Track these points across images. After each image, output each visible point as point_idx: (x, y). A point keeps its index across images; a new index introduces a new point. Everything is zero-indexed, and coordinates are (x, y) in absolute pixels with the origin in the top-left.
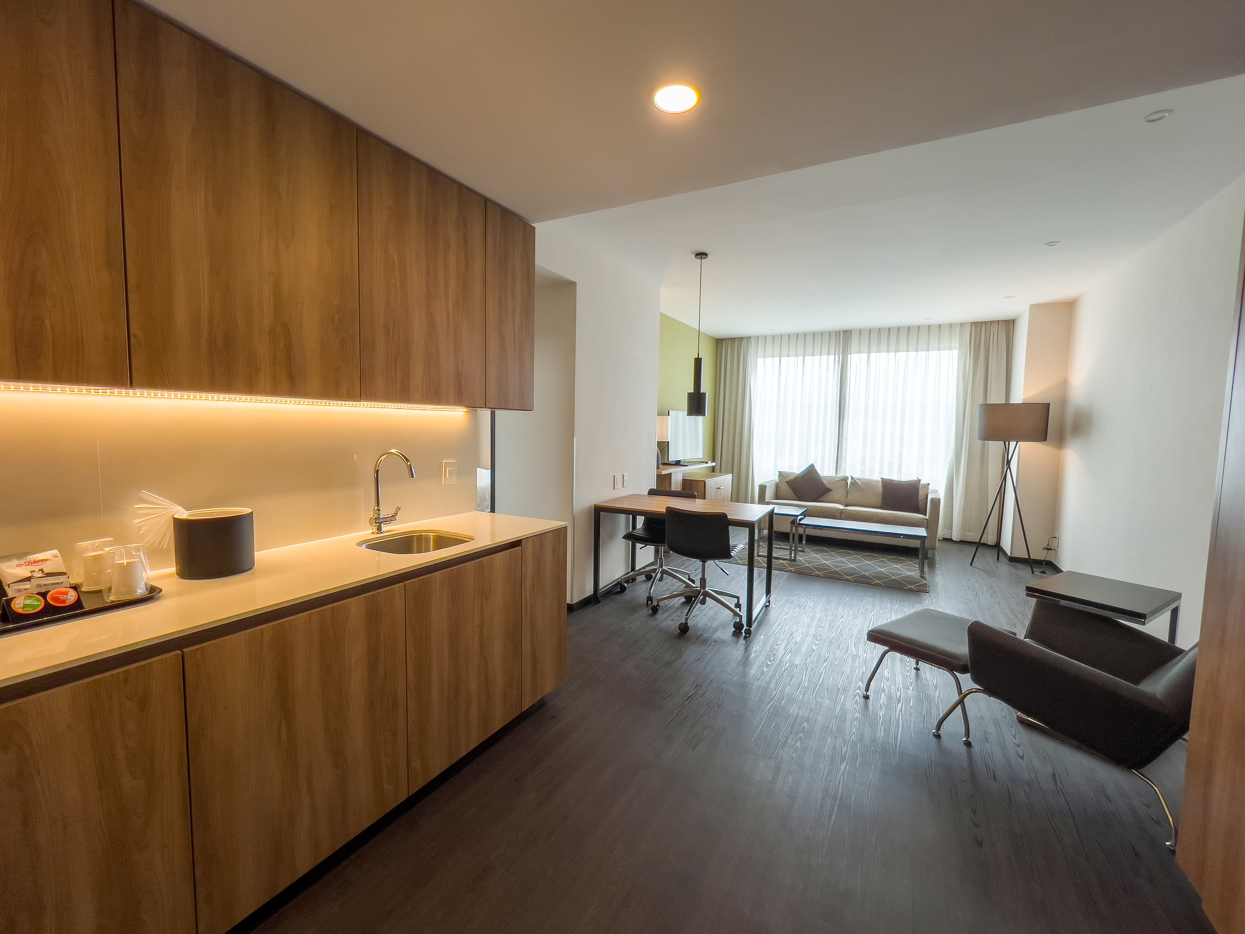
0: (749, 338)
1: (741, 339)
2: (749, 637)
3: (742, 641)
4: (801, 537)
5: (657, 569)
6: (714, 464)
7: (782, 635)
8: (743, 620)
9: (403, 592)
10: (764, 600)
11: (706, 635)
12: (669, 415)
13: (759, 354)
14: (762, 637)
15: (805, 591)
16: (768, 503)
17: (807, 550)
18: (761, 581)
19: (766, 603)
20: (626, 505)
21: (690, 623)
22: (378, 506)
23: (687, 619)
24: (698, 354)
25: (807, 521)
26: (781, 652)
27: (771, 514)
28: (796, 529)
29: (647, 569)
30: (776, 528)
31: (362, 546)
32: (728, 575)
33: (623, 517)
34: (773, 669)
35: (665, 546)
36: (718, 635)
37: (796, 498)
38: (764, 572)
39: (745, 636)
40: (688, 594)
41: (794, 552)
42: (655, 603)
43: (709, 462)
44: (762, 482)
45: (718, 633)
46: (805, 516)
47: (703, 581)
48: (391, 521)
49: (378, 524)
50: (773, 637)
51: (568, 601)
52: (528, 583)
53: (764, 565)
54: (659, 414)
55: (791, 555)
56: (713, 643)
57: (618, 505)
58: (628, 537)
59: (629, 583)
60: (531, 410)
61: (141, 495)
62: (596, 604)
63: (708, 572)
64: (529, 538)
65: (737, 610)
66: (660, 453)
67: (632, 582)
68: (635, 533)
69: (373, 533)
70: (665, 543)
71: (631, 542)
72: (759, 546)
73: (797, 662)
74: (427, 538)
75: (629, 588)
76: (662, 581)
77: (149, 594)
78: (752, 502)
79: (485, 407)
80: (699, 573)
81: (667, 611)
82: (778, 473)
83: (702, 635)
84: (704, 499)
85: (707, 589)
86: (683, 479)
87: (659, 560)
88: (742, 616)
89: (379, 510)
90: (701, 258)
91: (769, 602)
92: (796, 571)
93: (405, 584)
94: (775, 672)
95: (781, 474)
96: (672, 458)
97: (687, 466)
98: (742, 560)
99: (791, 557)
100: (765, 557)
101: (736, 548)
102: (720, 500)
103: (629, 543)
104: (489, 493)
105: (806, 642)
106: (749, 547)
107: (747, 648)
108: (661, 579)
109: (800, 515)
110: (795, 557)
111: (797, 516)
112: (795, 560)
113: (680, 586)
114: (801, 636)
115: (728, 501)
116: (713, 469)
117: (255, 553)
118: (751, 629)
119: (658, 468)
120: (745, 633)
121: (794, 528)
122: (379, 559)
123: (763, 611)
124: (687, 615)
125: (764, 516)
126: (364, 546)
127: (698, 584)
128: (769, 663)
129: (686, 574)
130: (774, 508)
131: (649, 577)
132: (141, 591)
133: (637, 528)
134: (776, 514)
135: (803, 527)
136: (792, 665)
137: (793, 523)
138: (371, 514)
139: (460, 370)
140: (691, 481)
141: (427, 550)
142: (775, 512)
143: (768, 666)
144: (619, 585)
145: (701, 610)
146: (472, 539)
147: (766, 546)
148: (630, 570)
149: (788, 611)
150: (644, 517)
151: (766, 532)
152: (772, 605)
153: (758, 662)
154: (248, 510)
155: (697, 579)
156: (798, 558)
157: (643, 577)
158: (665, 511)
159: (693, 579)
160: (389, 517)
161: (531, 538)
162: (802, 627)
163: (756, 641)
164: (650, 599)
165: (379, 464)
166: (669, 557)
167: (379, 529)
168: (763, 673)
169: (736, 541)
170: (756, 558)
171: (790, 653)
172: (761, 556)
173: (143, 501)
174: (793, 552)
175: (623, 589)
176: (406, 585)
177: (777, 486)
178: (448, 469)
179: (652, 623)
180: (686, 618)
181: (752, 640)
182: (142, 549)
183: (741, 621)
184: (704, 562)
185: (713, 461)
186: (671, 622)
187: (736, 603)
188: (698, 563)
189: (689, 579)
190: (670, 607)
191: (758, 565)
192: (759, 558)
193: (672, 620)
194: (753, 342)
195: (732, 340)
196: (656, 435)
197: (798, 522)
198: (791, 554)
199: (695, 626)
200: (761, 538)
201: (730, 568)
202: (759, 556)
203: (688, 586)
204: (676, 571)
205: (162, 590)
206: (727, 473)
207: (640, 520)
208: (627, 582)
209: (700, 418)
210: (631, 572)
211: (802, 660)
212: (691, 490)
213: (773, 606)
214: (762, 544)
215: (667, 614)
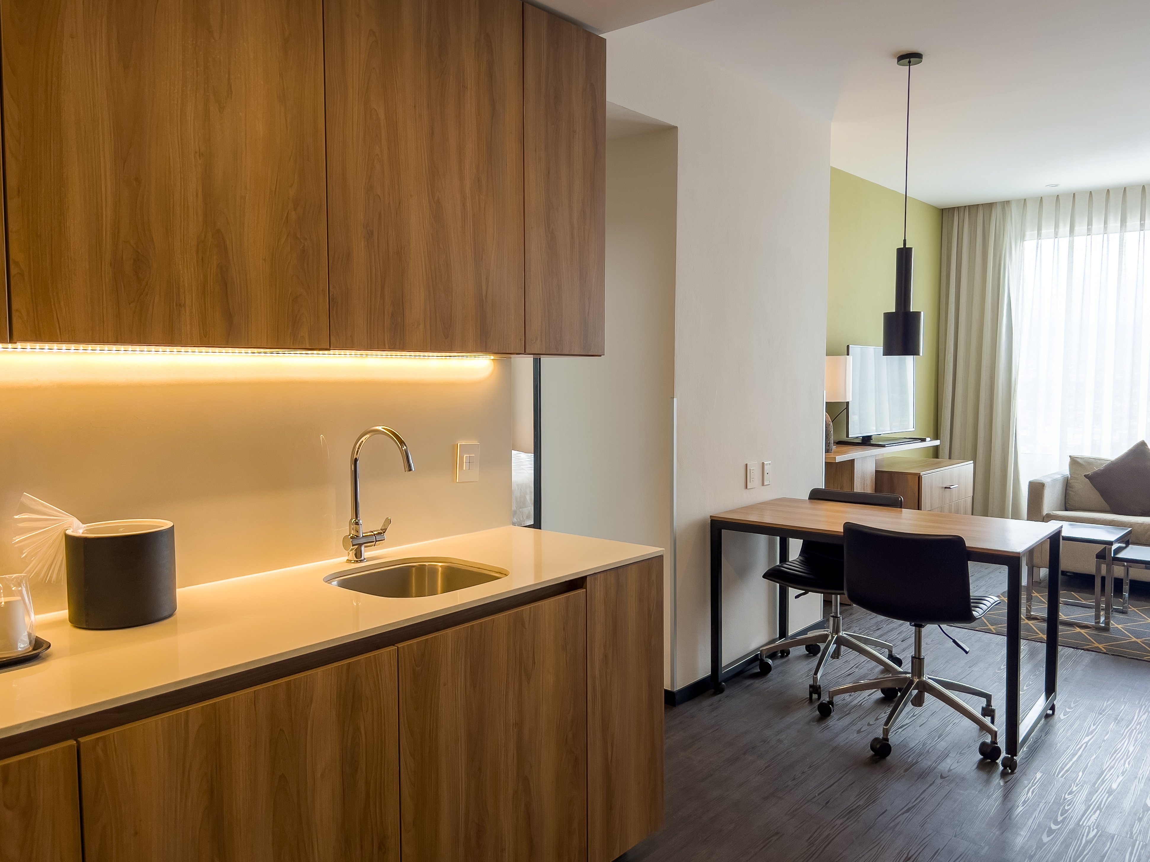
0: (1006, 204)
1: (990, 206)
2: (1012, 772)
3: (997, 781)
4: (1118, 584)
5: (827, 636)
6: (937, 443)
7: (1081, 774)
8: (998, 741)
9: (394, 663)
10: (1041, 704)
11: (926, 763)
12: (848, 354)
13: (1028, 233)
14: (1039, 775)
15: (1130, 690)
16: (1047, 518)
17: (1132, 609)
18: (1036, 667)
19: (1045, 709)
20: (768, 518)
21: (893, 739)
22: (357, 517)
23: (886, 732)
24: (905, 241)
25: (1133, 553)
26: (1079, 807)
27: (1055, 539)
28: (1109, 570)
29: (810, 634)
30: (1066, 564)
31: (332, 583)
32: (967, 653)
33: (762, 539)
34: (1061, 839)
35: (843, 594)
36: (947, 764)
37: (1108, 508)
38: (1042, 649)
39: (1003, 771)
40: (890, 685)
41: (1106, 613)
42: (825, 698)
43: (928, 439)
44: (1036, 477)
45: (949, 761)
46: (1128, 543)
47: (918, 661)
48: (376, 541)
49: (356, 547)
50: (1062, 777)
51: (667, 685)
52: (597, 654)
53: (1041, 635)
54: (831, 352)
55: (1099, 618)
56: (939, 781)
57: (753, 518)
58: (772, 575)
59: (776, 659)
60: (600, 356)
61: (23, 499)
62: (715, 694)
63: (927, 644)
64: (599, 575)
65: (987, 720)
66: (831, 423)
67: (782, 657)
68: (786, 567)
69: (349, 561)
70: (843, 590)
71: (778, 585)
72: (1029, 599)
73: (1112, 829)
74: (433, 571)
75: (776, 667)
76: (838, 658)
77: (34, 649)
78: (1016, 516)
79: (525, 353)
80: (910, 645)
81: (848, 714)
82: (1068, 460)
83: (916, 763)
84: (919, 508)
85: (925, 678)
86: (876, 471)
87: (831, 619)
88: (996, 733)
89: (357, 523)
90: (910, 62)
91: (1053, 708)
92: (1110, 650)
93: (398, 647)
94: (1066, 844)
95: (1074, 462)
96: (855, 432)
97: (883, 446)
98: (996, 624)
99: (1099, 622)
100: (1043, 620)
101: (984, 602)
102: (950, 512)
103: (775, 587)
104: (531, 492)
105: (1132, 791)
106: (1008, 600)
107: (1007, 795)
108: (836, 655)
109: (1119, 540)
110: (1107, 623)
111: (1111, 543)
112: (1106, 629)
113: (872, 669)
114: (1121, 778)
115: (965, 513)
116: (936, 452)
117: (177, 590)
118: (1015, 758)
119: (827, 451)
120: (1003, 765)
121: (1104, 567)
122: (357, 604)
123: (1039, 725)
124: (887, 723)
125: (1040, 545)
126: (335, 583)
127: (907, 666)
128: (1054, 827)
129: (883, 646)
130: (1062, 527)
131: (812, 649)
132: (23, 646)
133: (790, 560)
134: (1066, 539)
135: (1124, 566)
136: (1103, 836)
137: (1101, 556)
138: (346, 530)
139: (484, 292)
140: (892, 475)
141: (433, 592)
142: (1064, 534)
143: (1050, 832)
144: (758, 662)
145: (913, 716)
146: (504, 574)
147: (1045, 600)
148: (778, 636)
149: (1093, 727)
150: (802, 540)
151: (1044, 572)
152: (1059, 714)
153: (1031, 823)
154: (166, 524)
155: (907, 656)
156: (1113, 624)
157: (802, 650)
158: (843, 531)
159: (898, 656)
160: (374, 535)
161: (602, 575)
162: (1123, 761)
163: (1026, 782)
164: (815, 689)
165: (359, 448)
166: (851, 614)
167: (358, 554)
168: (1041, 845)
169: (984, 588)
170: (1024, 621)
171: (1098, 812)
172: (1035, 618)
173: (24, 509)
174: (1102, 613)
175: (766, 669)
176: (401, 650)
177: (1067, 485)
178: (465, 456)
179: (819, 733)
180: (883, 728)
181: (1017, 781)
182: (24, 582)
183: (994, 742)
184: (919, 626)
185: (936, 437)
186: (855, 735)
187: (984, 706)
188: (907, 628)
189: (891, 657)
190: (855, 706)
191: (1028, 635)
192: (1030, 623)
193: (859, 732)
194: (1014, 211)
195: (973, 209)
196: (825, 392)
197: (1112, 556)
198: (1097, 617)
199: (904, 745)
200: (1034, 583)
201: (970, 639)
202: (1030, 618)
203: (887, 669)
204: (866, 641)
205: (50, 646)
206: (964, 458)
207: (795, 546)
208: (773, 656)
209: (909, 359)
210: (780, 638)
211: (1124, 825)
212: (892, 490)
213: (1062, 717)
214: (1038, 595)
215: (847, 720)
